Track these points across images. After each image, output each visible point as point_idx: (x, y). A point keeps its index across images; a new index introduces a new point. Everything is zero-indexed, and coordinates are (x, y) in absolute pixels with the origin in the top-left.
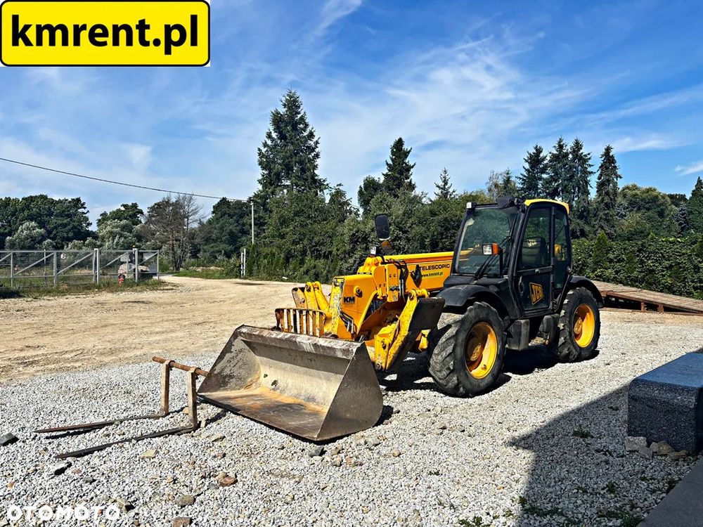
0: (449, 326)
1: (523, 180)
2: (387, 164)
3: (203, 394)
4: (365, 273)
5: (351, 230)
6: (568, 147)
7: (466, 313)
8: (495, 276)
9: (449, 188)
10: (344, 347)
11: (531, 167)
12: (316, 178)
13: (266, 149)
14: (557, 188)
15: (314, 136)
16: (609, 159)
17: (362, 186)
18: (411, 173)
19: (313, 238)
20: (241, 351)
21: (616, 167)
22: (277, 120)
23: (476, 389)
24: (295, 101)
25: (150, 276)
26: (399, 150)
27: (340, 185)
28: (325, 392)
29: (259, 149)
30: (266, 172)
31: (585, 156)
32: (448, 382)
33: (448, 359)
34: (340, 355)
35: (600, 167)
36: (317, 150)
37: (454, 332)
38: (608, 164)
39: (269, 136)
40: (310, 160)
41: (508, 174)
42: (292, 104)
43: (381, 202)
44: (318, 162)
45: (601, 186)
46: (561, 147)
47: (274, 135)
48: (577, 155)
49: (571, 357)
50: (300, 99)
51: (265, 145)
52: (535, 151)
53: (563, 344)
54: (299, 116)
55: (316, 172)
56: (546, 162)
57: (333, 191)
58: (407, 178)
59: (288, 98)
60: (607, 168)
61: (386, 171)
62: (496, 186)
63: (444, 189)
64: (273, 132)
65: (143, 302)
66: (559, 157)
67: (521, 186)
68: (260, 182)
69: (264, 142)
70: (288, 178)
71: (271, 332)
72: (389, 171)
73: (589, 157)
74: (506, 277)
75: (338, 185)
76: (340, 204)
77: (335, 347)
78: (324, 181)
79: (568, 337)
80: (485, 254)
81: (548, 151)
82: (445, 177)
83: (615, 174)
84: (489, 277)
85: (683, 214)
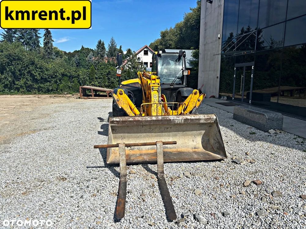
1: (4, 36)
4: (154, 84)
8: (180, 84)
21: (51, 36)
60: (48, 36)
67: (3, 39)
71: (142, 117)
74: (184, 84)
77: (201, 118)
80: (184, 74)
83: (51, 39)
84: (176, 84)
85: (77, 60)
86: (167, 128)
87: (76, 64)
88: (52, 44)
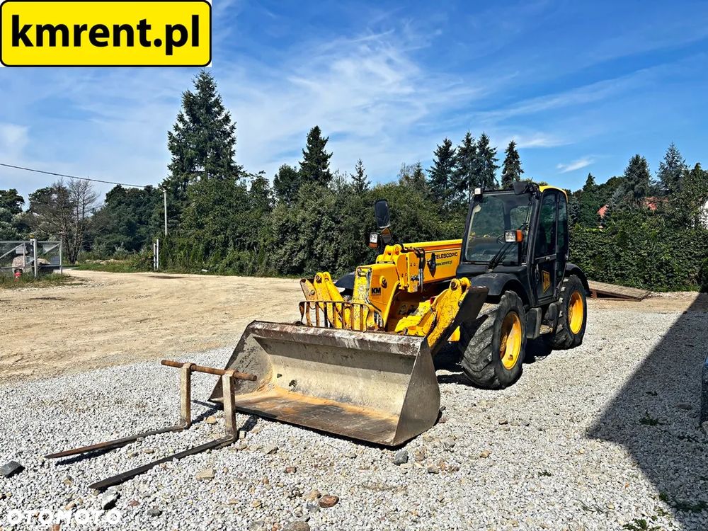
0: (485, 317)
1: (433, 173)
2: (304, 153)
3: (216, 399)
4: (386, 262)
5: (280, 220)
6: (476, 142)
7: (501, 302)
8: (512, 264)
9: (364, 179)
10: (402, 342)
11: (441, 160)
12: (232, 165)
13: (177, 132)
14: (464, 182)
15: (230, 120)
16: (512, 155)
17: (278, 175)
18: (328, 162)
19: (236, 228)
20: (253, 350)
21: (518, 162)
22: (190, 102)
23: (508, 380)
24: (209, 83)
25: (51, 269)
26: (315, 139)
27: (262, 172)
28: (361, 391)
29: (170, 133)
30: (177, 157)
31: (491, 150)
32: (483, 374)
33: (486, 351)
34: (395, 350)
35: (505, 162)
36: (233, 135)
37: (492, 323)
38: (511, 159)
39: (181, 119)
40: (225, 146)
41: (418, 166)
42: (206, 86)
43: (310, 191)
44: (234, 147)
45: (506, 179)
46: (469, 141)
47: (186, 118)
48: (484, 149)
49: (567, 344)
50: (214, 81)
51: (177, 128)
52: (444, 145)
53: (561, 331)
54: (213, 99)
55: (233, 158)
56: (455, 155)
57: (255, 178)
58: (325, 168)
59: (201, 78)
60: (511, 163)
61: (302, 160)
62: (407, 178)
63: (359, 180)
64: (185, 114)
65: (55, 299)
66: (467, 151)
67: (432, 179)
68: (170, 167)
69: (175, 124)
70: (201, 164)
71: (296, 327)
72: (306, 159)
73: (494, 151)
74: (524, 265)
75: (260, 173)
76: (263, 193)
77: (389, 342)
78: (240, 168)
79: (566, 324)
80: (507, 241)
81: (457, 146)
82: (360, 168)
83: (518, 169)
84: (505, 265)
85: (575, 208)
86: (347, 357)
87: (573, 217)
88: (518, 178)
